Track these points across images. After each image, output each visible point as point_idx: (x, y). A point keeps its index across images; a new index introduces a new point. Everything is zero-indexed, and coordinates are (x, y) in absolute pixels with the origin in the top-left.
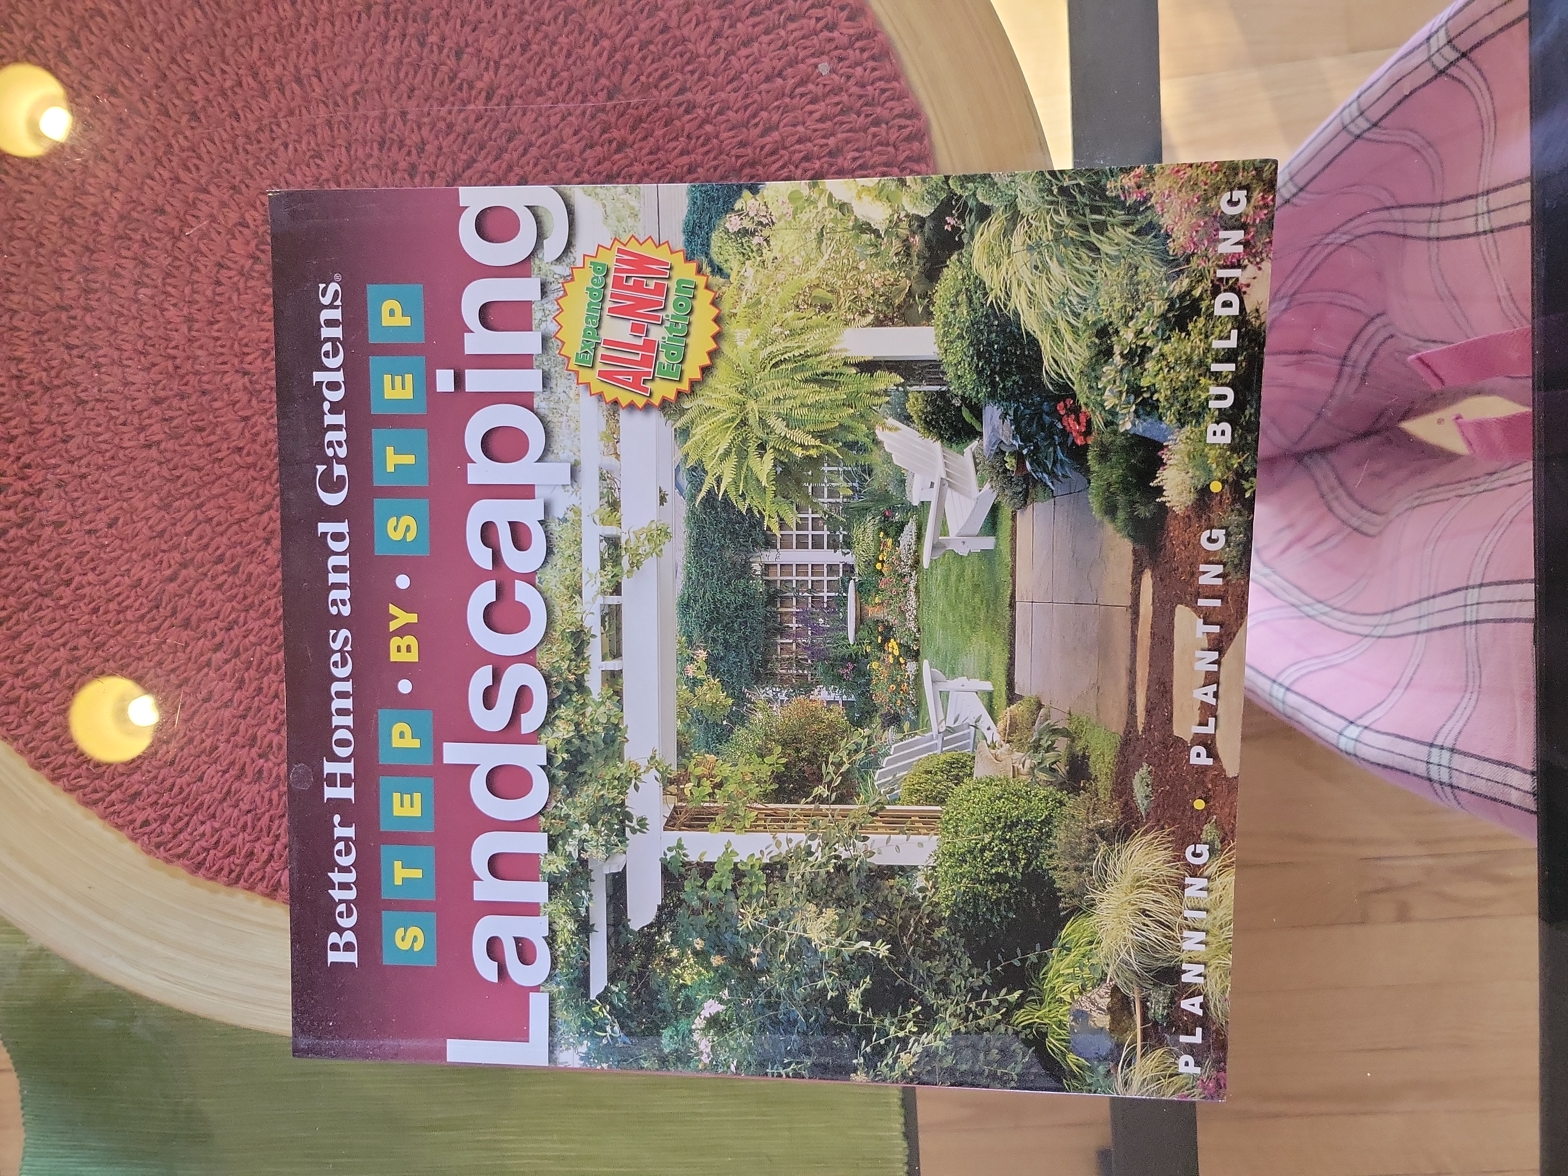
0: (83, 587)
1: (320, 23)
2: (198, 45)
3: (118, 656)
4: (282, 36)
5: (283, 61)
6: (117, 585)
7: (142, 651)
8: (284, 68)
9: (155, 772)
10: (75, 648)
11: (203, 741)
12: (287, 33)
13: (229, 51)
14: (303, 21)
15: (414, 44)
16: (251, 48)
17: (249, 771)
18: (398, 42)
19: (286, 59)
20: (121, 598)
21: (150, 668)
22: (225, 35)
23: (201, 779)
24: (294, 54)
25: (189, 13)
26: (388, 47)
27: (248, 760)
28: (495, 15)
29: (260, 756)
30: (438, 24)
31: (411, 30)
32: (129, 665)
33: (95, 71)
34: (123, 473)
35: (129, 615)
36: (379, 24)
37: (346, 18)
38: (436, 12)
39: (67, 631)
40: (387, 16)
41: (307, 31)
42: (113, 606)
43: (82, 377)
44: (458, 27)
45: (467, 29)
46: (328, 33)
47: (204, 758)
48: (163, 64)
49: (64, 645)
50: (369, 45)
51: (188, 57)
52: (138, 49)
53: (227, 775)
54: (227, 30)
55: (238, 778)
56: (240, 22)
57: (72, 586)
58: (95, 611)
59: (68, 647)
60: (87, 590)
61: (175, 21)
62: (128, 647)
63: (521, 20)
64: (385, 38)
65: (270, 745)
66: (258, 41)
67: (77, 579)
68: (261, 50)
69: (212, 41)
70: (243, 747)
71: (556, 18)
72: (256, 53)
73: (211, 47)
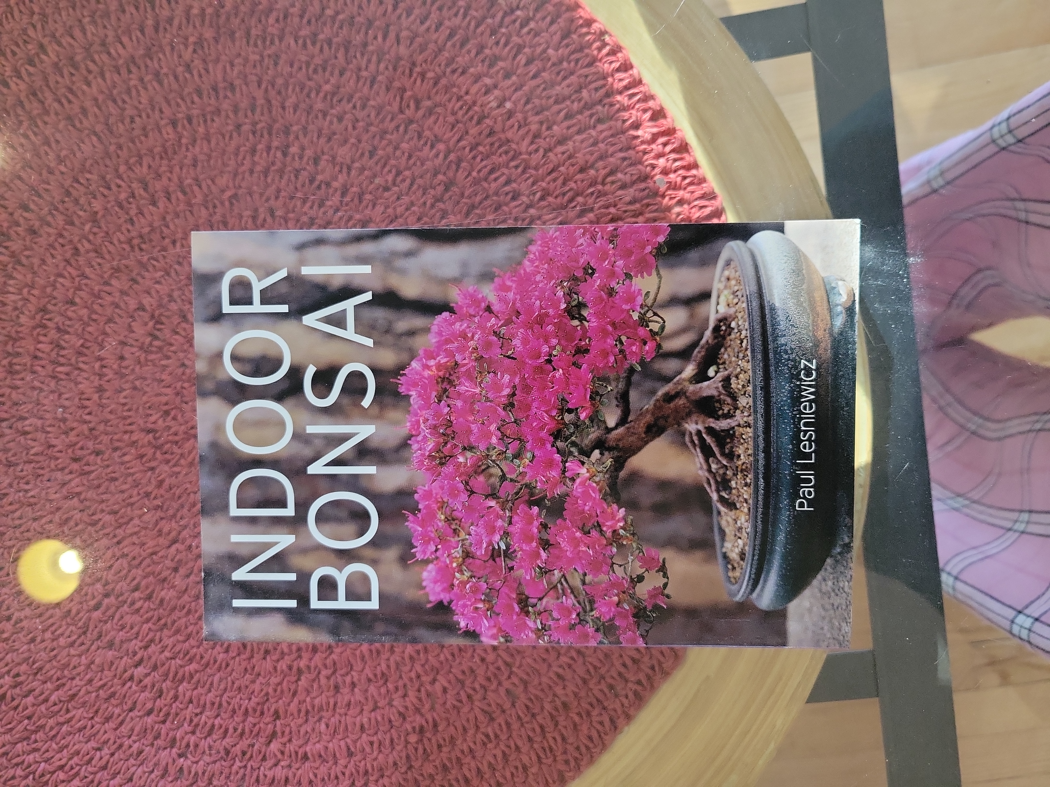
0: (21, 620)
1: (199, 142)
2: (96, 166)
3: (55, 677)
4: (166, 153)
5: (169, 174)
6: (51, 617)
7: (75, 672)
8: (170, 180)
9: (91, 777)
10: (18, 675)
11: (130, 747)
12: (170, 152)
13: (122, 169)
14: (184, 141)
15: (279, 154)
16: (141, 165)
17: (172, 770)
18: (265, 154)
19: (171, 172)
20: (53, 628)
21: (82, 687)
22: (118, 157)
23: (131, 780)
24: (177, 169)
25: (86, 140)
26: (256, 159)
27: (170, 761)
28: (346, 129)
29: (180, 756)
30: (297, 138)
31: (275, 143)
32: (64, 685)
33: (10, 192)
34: (51, 522)
35: (62, 641)
36: (248, 140)
37: (220, 137)
38: (295, 128)
39: (10, 661)
40: (254, 133)
41: (187, 149)
42: (48, 635)
43: (12, 444)
44: (315, 139)
45: (322, 140)
46: (205, 150)
47: (132, 761)
48: (67, 183)
49: (8, 672)
50: (240, 157)
51: (88, 176)
52: (44, 172)
53: (153, 776)
54: (119, 152)
55: (163, 777)
56: (131, 145)
57: (12, 622)
58: (33, 640)
59: (12, 673)
60: (25, 623)
61: (75, 148)
62: (62, 670)
63: (367, 131)
64: (253, 151)
65: (188, 745)
66: (146, 161)
67: (17, 615)
68: (150, 167)
69: (108, 162)
70: (165, 748)
71: (398, 127)
72: (145, 169)
73: (106, 166)
